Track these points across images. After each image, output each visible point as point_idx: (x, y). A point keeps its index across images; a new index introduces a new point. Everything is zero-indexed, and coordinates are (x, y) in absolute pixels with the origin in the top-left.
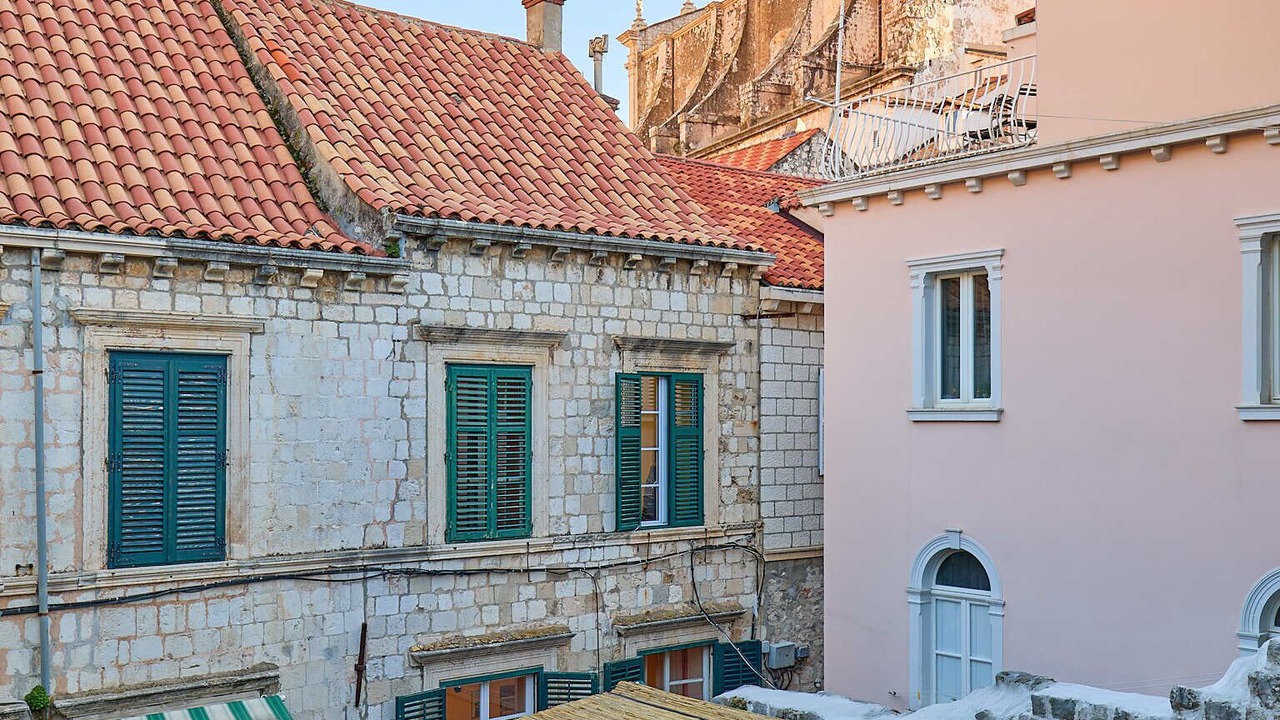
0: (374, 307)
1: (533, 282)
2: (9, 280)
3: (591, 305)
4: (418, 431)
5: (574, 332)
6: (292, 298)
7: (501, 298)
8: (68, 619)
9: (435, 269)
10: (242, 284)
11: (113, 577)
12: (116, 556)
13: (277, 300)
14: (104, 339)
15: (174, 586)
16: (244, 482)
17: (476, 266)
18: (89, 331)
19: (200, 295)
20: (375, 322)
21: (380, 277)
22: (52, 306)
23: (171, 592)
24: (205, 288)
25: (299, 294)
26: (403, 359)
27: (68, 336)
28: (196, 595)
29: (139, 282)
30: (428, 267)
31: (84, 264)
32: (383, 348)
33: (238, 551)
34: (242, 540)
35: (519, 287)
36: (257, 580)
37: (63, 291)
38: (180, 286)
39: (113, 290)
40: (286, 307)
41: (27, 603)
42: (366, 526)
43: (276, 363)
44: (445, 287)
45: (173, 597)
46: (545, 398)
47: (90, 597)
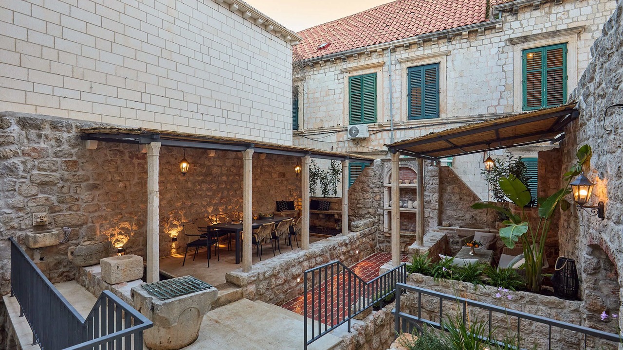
0: (490, 39)
1: (568, 11)
2: (385, 57)
3: (605, 11)
4: (510, 75)
5: (594, 24)
6: (459, 43)
7: (550, 21)
8: (398, 132)
9: (517, 19)
10: (444, 43)
11: (408, 122)
12: (410, 117)
13: (455, 45)
14: (406, 65)
15: (424, 125)
16: (446, 97)
17: (537, 13)
18: (403, 64)
19: (431, 49)
20: (491, 43)
21: (492, 28)
22: (395, 60)
23: (423, 126)
24: (433, 46)
25: (462, 41)
26: (503, 52)
27: (398, 66)
28: (431, 127)
29: (415, 50)
30: (514, 20)
31: (401, 48)
32: (494, 50)
33: (443, 116)
34: (444, 113)
35: (559, 15)
36: (448, 123)
37: (397, 56)
38: (425, 48)
39: (408, 53)
40: (458, 46)
41: (389, 128)
42: (488, 107)
43: (455, 63)
44: (521, 25)
45: (424, 128)
46: (575, 54)
47: (403, 127)
